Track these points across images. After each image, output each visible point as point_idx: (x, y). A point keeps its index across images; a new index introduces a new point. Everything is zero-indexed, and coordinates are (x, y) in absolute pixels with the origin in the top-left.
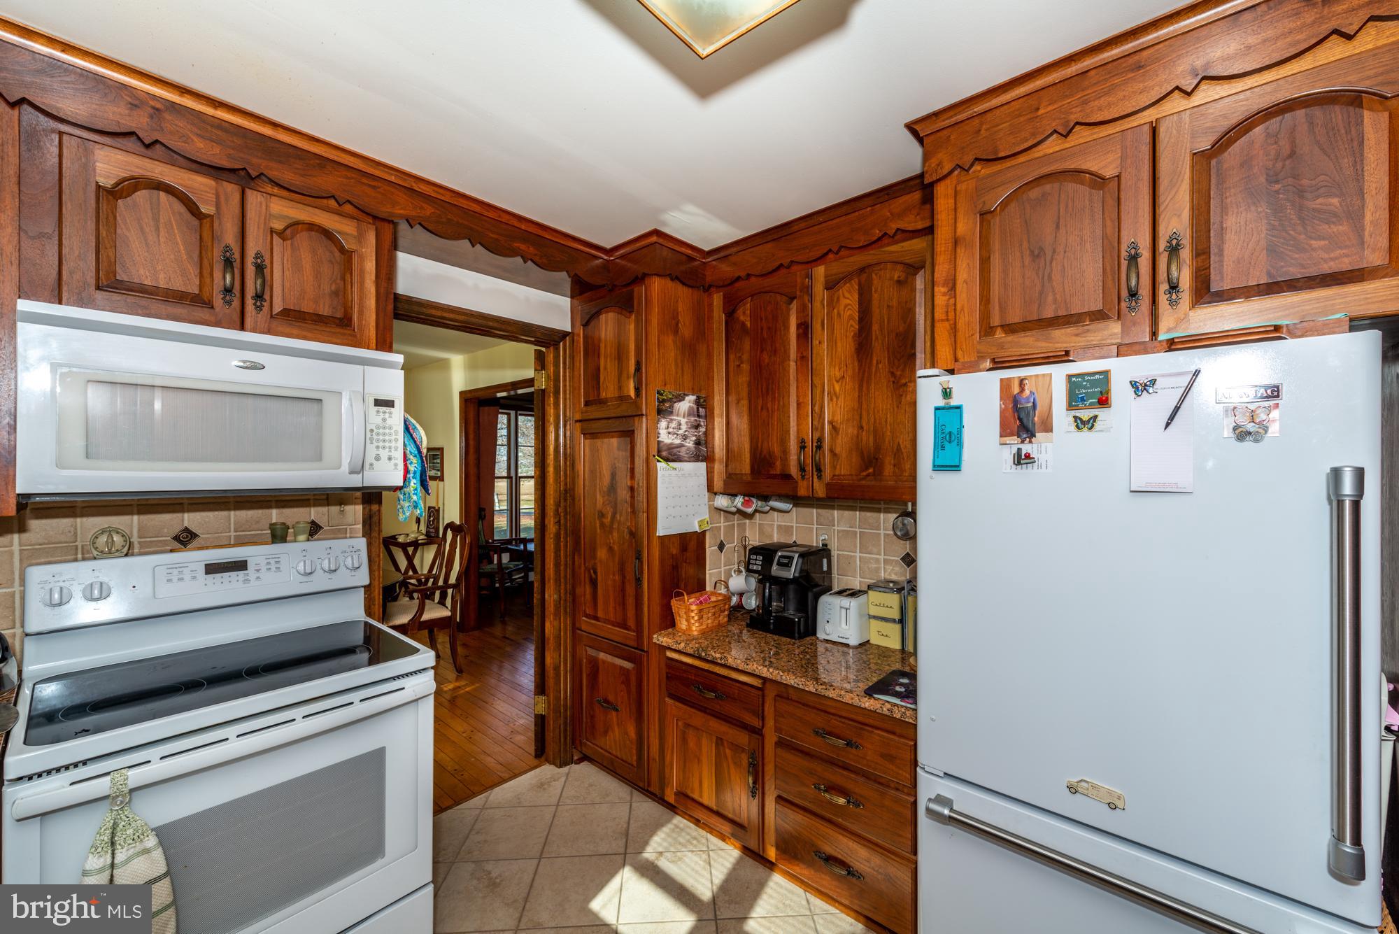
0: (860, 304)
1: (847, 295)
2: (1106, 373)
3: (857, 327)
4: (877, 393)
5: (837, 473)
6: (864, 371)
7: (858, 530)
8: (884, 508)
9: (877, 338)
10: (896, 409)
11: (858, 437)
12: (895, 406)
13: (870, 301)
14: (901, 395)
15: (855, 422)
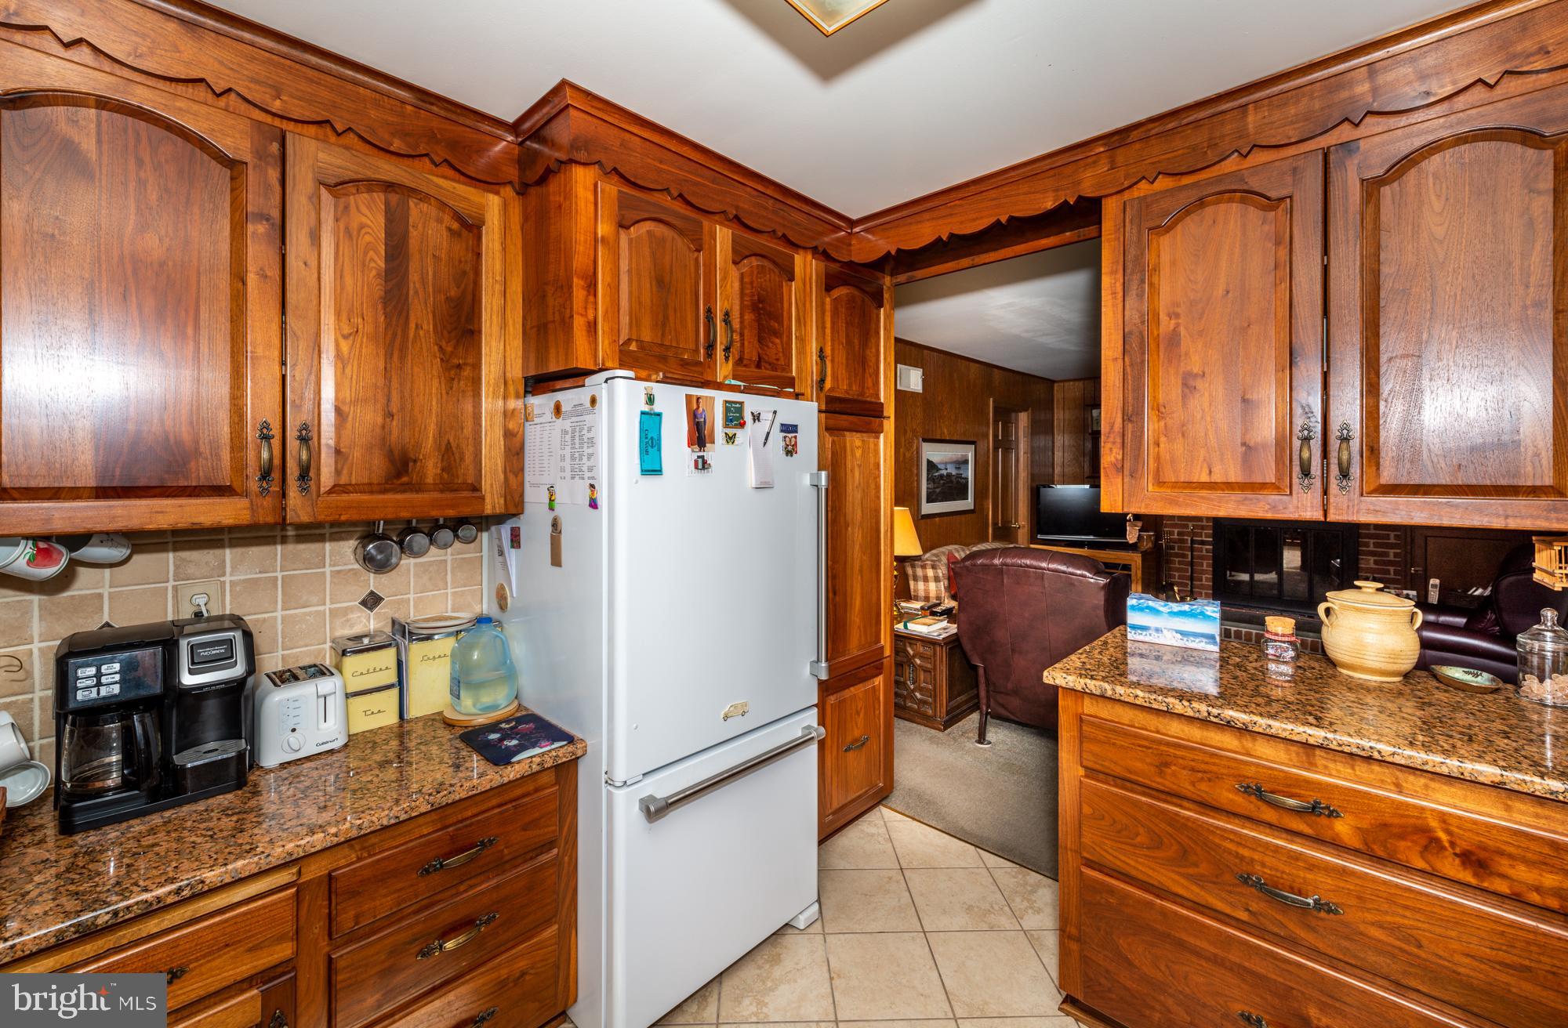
0: (389, 233)
1: (364, 210)
2: (742, 403)
3: (383, 266)
4: (416, 369)
5: (342, 482)
6: (395, 335)
7: (279, 575)
8: (331, 534)
9: (416, 292)
10: (445, 396)
11: (383, 427)
12: (444, 392)
13: (405, 236)
14: (453, 379)
15: (379, 406)
